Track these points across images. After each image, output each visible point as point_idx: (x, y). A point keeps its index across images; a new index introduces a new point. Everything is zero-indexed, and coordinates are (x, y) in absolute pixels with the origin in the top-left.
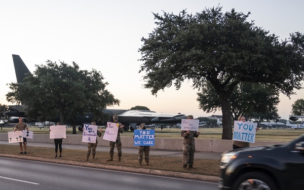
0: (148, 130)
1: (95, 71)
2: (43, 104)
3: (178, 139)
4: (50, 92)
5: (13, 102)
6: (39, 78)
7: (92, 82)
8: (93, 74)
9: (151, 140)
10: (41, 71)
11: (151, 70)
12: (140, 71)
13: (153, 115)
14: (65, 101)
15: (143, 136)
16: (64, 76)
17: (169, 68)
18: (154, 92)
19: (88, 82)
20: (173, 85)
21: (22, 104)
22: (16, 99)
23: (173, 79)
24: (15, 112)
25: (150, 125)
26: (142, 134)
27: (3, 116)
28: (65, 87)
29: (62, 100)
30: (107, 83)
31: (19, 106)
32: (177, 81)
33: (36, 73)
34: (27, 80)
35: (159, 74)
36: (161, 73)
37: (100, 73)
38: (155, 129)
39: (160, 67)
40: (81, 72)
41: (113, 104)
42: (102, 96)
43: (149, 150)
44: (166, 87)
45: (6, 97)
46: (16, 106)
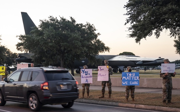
0: (134, 73)
1: (89, 24)
2: (46, 52)
3: (158, 79)
4: (52, 42)
5: (22, 51)
6: (43, 31)
7: (87, 33)
8: (87, 26)
9: (136, 81)
10: (45, 25)
11: (134, 23)
12: (126, 23)
13: (138, 59)
14: (65, 49)
15: (129, 78)
16: (63, 28)
17: (149, 20)
18: (138, 40)
19: (84, 33)
20: (154, 34)
21: (29, 52)
22: (25, 48)
23: (153, 29)
24: (23, 58)
25: (136, 68)
26: (129, 76)
27: (14, 62)
28: (65, 38)
29: (62, 48)
30: (99, 34)
31: (27, 54)
32: (156, 31)
33: (41, 26)
34: (33, 33)
35: (141, 25)
36: (143, 25)
37: (93, 26)
38: (140, 71)
39: (142, 19)
40: (78, 25)
41: (104, 51)
42: (95, 44)
43: (134, 88)
44: (147, 37)
45: (16, 47)
46: (24, 54)
